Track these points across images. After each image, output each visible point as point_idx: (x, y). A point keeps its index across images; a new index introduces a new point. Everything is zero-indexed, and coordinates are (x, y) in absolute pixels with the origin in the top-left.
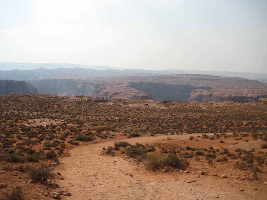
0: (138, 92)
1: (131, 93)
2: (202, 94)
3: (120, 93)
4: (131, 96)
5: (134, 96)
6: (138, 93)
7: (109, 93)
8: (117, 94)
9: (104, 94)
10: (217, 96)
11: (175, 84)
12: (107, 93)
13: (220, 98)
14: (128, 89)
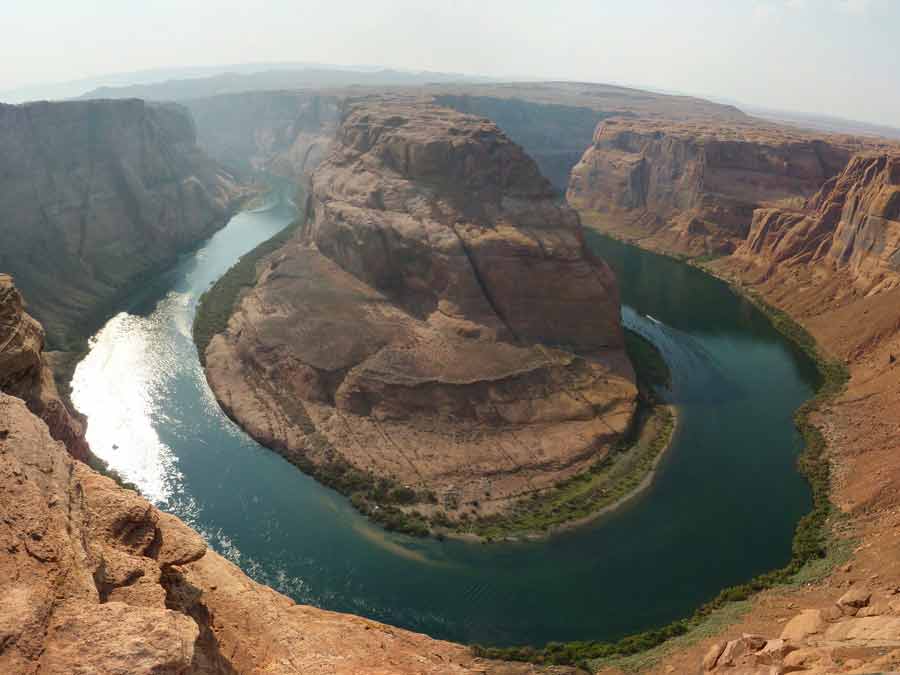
0: (464, 119)
1: (441, 122)
2: (631, 129)
3: (407, 121)
4: (443, 132)
5: (454, 132)
6: (464, 122)
7: (374, 120)
8: (397, 122)
9: (357, 123)
10: (676, 138)
11: (545, 102)
12: (366, 119)
13: (687, 143)
14: (433, 110)
